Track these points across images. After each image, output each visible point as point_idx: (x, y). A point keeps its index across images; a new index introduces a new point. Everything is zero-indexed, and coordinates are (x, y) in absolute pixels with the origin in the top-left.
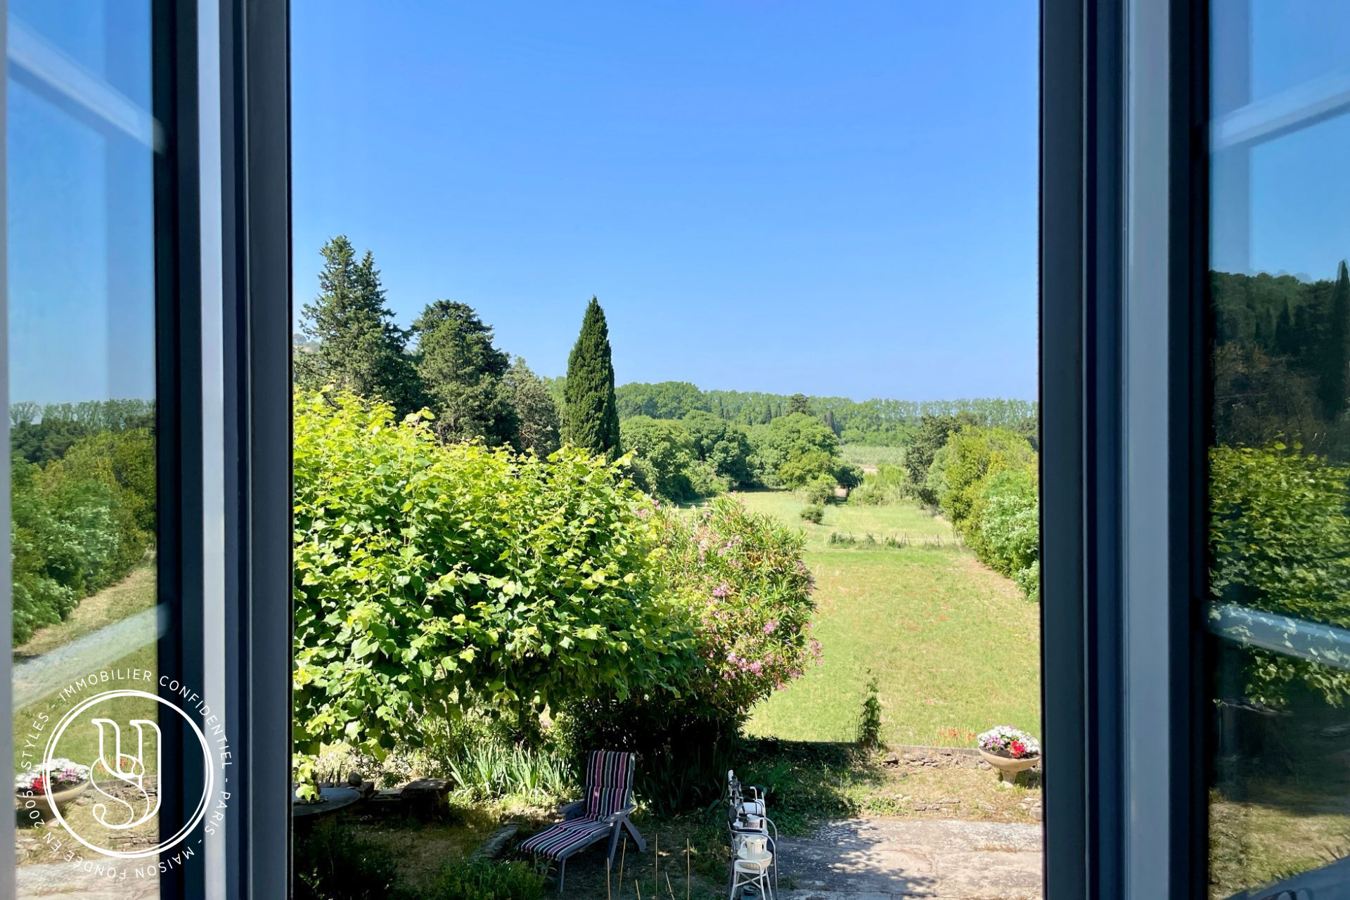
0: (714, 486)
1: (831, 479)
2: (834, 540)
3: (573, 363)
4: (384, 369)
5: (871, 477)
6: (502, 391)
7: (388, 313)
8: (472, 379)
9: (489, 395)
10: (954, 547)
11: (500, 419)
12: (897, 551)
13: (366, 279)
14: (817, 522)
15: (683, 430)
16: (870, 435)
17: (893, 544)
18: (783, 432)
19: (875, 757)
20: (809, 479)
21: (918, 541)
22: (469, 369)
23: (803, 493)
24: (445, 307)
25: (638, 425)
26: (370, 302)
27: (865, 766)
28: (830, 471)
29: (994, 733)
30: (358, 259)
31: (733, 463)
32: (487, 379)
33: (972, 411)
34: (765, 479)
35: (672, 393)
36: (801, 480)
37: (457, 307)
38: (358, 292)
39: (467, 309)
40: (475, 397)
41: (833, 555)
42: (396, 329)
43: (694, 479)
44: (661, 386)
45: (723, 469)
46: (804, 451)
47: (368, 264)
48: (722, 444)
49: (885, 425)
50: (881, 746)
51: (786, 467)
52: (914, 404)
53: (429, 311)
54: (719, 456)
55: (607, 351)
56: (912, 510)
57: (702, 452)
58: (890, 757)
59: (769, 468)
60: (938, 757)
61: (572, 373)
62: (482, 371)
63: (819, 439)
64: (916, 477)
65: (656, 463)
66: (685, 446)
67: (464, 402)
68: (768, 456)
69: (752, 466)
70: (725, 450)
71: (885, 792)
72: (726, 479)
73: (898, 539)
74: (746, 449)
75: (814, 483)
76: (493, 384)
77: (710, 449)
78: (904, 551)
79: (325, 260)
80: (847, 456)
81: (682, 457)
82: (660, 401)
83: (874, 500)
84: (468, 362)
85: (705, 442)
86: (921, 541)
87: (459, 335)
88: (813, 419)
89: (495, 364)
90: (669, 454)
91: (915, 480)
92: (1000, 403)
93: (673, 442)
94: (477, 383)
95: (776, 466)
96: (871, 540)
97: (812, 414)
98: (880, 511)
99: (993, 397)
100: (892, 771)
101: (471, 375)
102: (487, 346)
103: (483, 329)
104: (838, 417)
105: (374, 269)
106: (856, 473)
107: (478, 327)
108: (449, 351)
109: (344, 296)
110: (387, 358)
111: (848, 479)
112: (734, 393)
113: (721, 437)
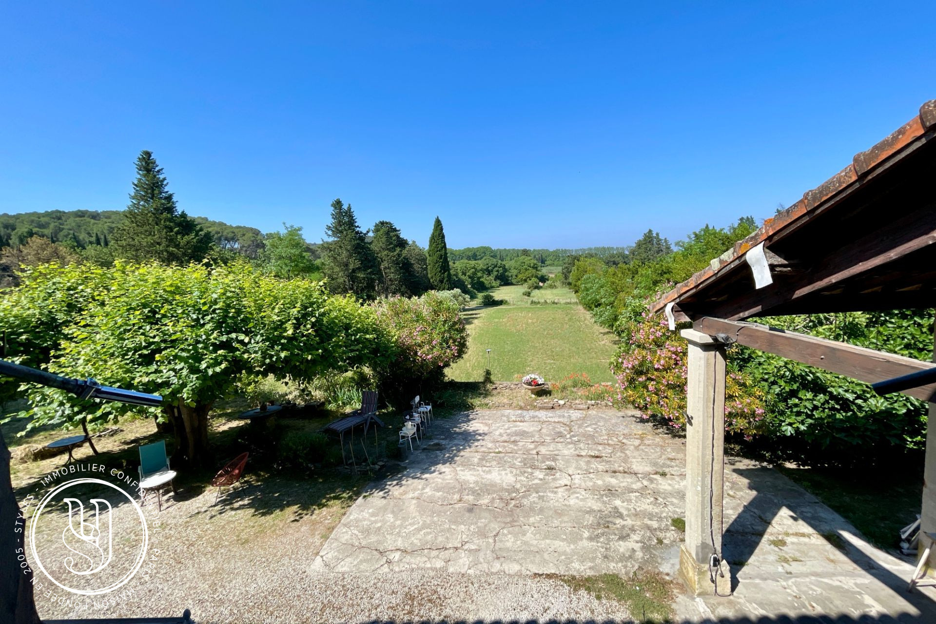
0: (494, 284)
1: (536, 280)
2: (532, 302)
3: (431, 242)
4: (356, 248)
5: (552, 278)
6: (405, 252)
7: (358, 227)
8: (393, 250)
9: (399, 255)
10: (576, 303)
11: (404, 264)
12: (555, 305)
13: (349, 214)
14: (529, 296)
15: (481, 264)
16: (556, 263)
17: (554, 303)
18: (519, 263)
19: (489, 386)
20: (528, 280)
21: (562, 301)
22: (392, 246)
23: (526, 285)
24: (382, 223)
25: (462, 263)
26: (351, 223)
27: (485, 390)
28: (536, 277)
29: (528, 377)
30: (345, 207)
31: (501, 276)
32: (398, 249)
33: (593, 252)
34: (514, 281)
35: (482, 251)
36: (525, 281)
37: (387, 223)
38: (346, 219)
39: (390, 224)
40: (394, 256)
41: (530, 308)
42: (361, 233)
43: (486, 282)
44: (478, 248)
45: (497, 278)
46: (526, 270)
47: (349, 208)
48: (496, 269)
49: (561, 259)
50: (491, 382)
51: (520, 276)
52: (572, 250)
53: (376, 225)
54: (495, 273)
55: (443, 237)
56: (566, 290)
57: (489, 272)
58: (494, 387)
59: (514, 277)
60: (512, 386)
61: (430, 245)
62: (397, 246)
63: (532, 265)
64: (566, 278)
65: (470, 277)
66: (481, 270)
67: (390, 258)
68: (514, 272)
69: (508, 277)
70: (498, 271)
71: (486, 401)
72: (498, 282)
73: (556, 301)
74: (505, 270)
75: (530, 282)
76: (401, 251)
77: (492, 271)
78: (558, 305)
79: (333, 208)
80: (544, 271)
81: (479, 274)
82: (478, 254)
83: (552, 287)
84: (391, 243)
85: (490, 268)
86: (564, 301)
87: (388, 233)
88: (530, 258)
89: (402, 244)
90: (474, 273)
91: (566, 279)
92: (604, 248)
93: (476, 269)
94: (395, 251)
95: (516, 276)
96: (546, 302)
97: (530, 256)
98: (555, 291)
99: (601, 246)
100: (495, 392)
101: (392, 248)
102: (398, 237)
103: (396, 231)
104: (544, 256)
105: (352, 210)
106: (546, 277)
107: (395, 230)
108: (384, 239)
109: (340, 221)
110: (357, 243)
111: (543, 279)
112: (505, 249)
113: (496, 266)
